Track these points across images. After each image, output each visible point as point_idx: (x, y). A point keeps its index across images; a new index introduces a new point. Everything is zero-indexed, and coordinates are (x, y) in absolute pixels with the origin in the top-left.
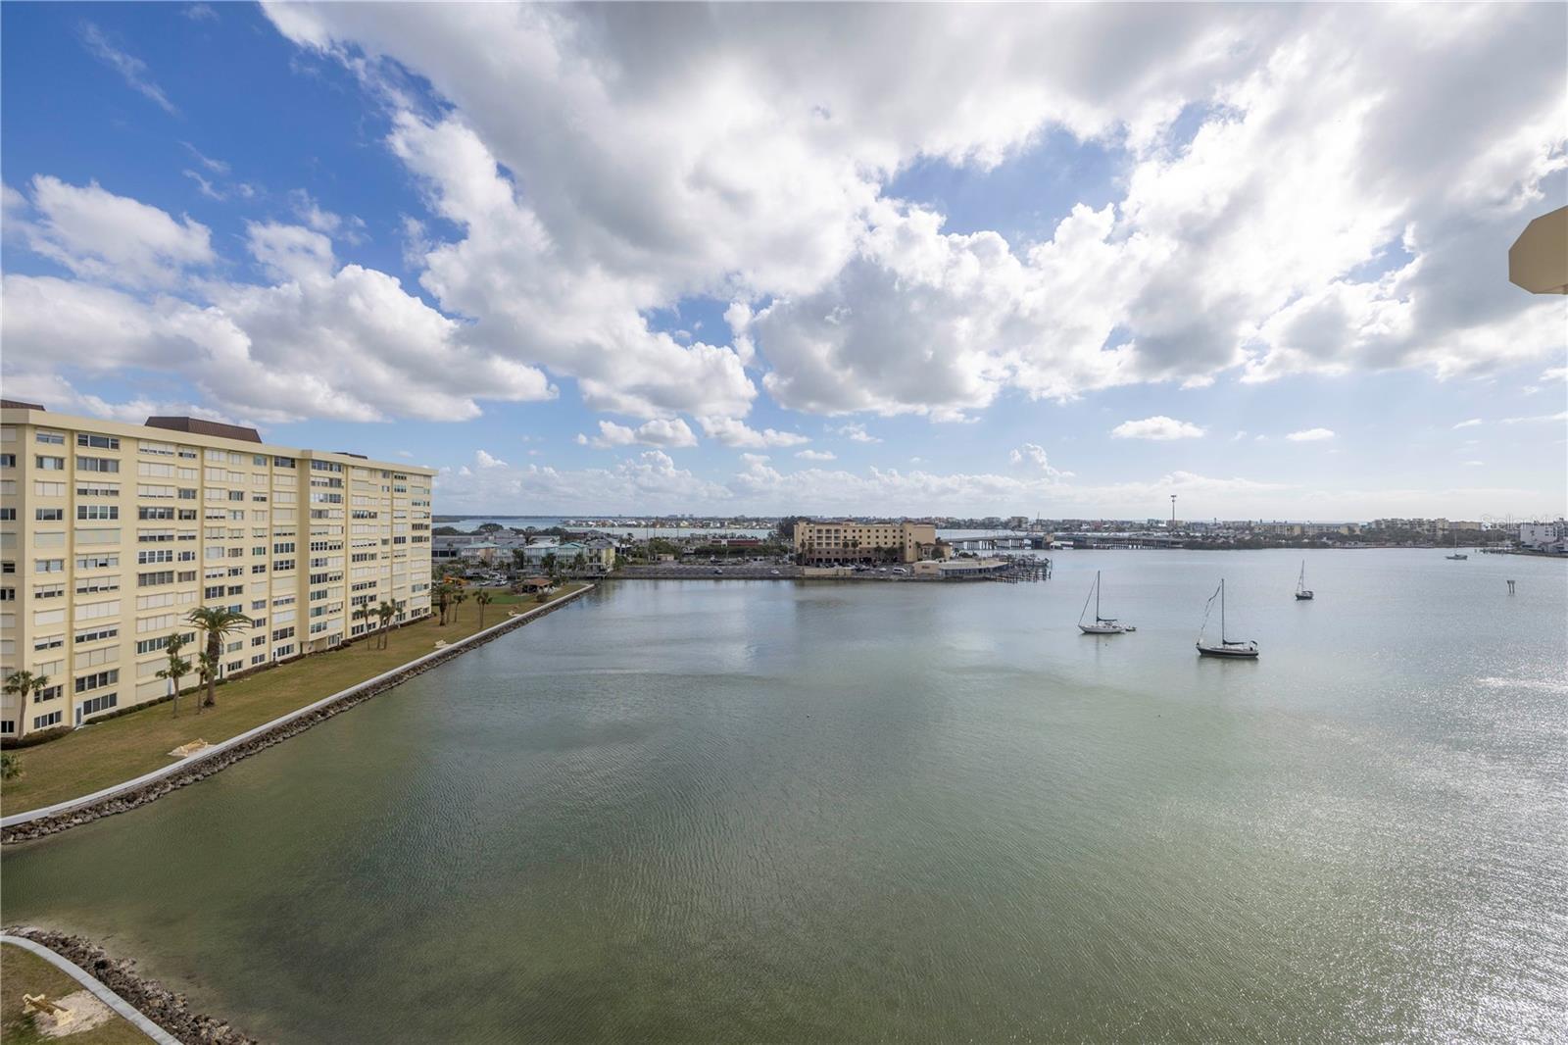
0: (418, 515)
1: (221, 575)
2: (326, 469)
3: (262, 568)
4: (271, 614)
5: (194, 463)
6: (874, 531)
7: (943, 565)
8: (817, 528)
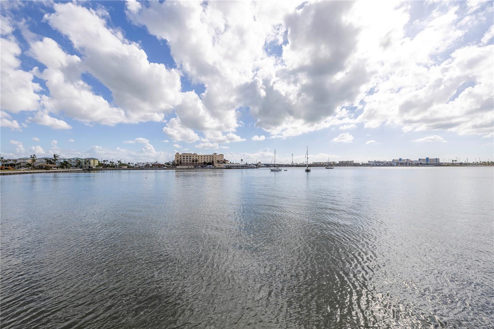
6: (203, 157)
7: (225, 165)
8: (183, 155)
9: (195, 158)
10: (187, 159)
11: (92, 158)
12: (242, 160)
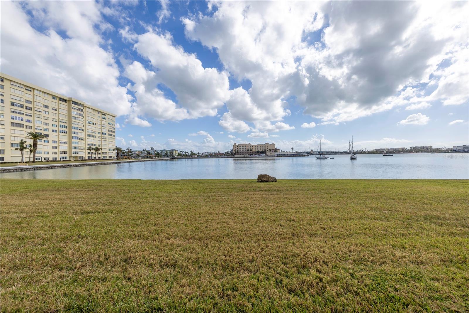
0: (110, 127)
1: (41, 130)
2: (77, 105)
3: (56, 131)
4: (59, 146)
5: (31, 93)
6: (257, 146)
7: (276, 153)
8: (239, 145)
9: (249, 148)
10: (243, 148)
11: (174, 150)
12: (292, 149)
